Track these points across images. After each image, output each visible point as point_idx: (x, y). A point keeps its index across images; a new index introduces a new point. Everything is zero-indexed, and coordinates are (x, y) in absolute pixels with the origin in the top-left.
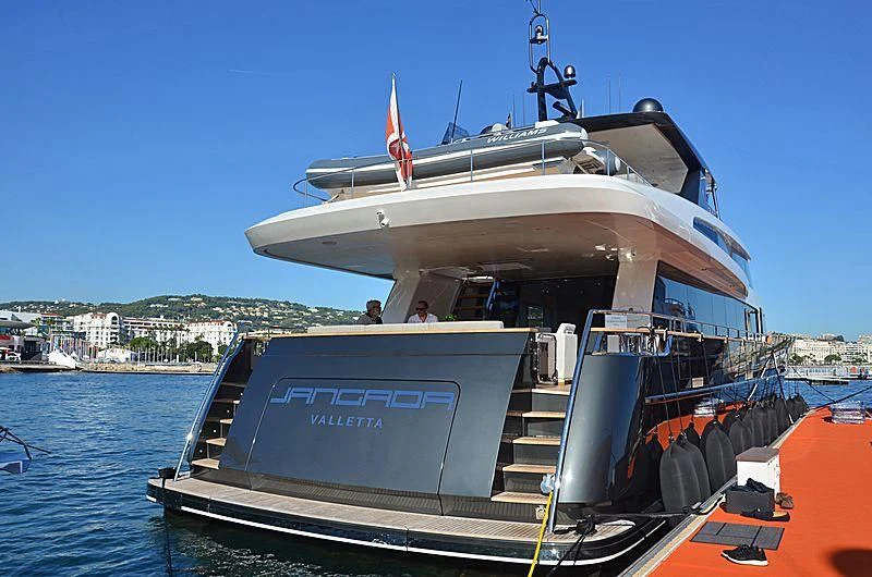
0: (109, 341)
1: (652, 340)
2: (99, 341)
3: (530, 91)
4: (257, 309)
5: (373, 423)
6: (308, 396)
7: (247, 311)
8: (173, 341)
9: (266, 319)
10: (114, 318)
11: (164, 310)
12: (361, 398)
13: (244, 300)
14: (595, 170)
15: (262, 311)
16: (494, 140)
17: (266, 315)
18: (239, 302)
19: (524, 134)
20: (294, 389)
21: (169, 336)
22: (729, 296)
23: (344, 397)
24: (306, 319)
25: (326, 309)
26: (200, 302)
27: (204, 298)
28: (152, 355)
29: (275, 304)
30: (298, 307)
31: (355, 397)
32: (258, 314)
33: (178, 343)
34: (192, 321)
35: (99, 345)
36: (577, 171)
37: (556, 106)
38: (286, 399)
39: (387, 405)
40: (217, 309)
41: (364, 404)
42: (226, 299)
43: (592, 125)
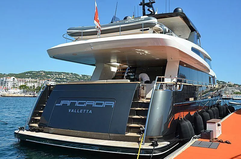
0: (12, 86)
1: (176, 86)
2: (9, 86)
3: (140, 5)
4: (62, 75)
5: (89, 111)
6: (68, 103)
7: (59, 76)
8: (34, 86)
9: (65, 79)
10: (14, 79)
11: (31, 76)
12: (85, 104)
13: (57, 73)
14: (160, 32)
15: (64, 76)
16: (127, 22)
17: (65, 77)
18: (56, 73)
19: (137, 20)
20: (64, 101)
21: (33, 84)
22: (204, 72)
23: (79, 103)
24: (78, 79)
25: (85, 76)
26: (42, 73)
27: (44, 72)
28: (27, 91)
29: (68, 74)
30: (75, 75)
31: (83, 103)
32: (63, 77)
33: (36, 87)
34: (40, 79)
35: (9, 88)
36: (154, 32)
37: (149, 10)
38: (61, 104)
39: (93, 106)
40: (49, 75)
41: (86, 106)
42: (51, 72)
43: (158, 17)
